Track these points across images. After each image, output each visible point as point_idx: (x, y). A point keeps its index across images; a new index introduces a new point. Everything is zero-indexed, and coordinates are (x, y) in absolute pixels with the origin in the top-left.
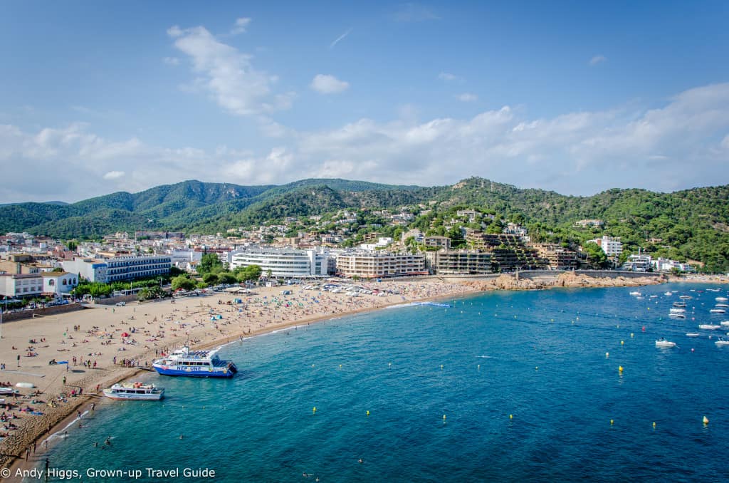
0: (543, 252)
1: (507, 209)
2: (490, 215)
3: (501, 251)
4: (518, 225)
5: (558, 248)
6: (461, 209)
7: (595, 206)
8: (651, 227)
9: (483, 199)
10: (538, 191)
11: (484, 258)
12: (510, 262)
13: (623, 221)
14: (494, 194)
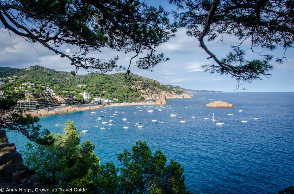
0: (59, 99)
1: (51, 80)
2: (38, 84)
3: (41, 100)
4: (51, 88)
5: (65, 97)
6: (24, 82)
7: (85, 79)
8: (104, 87)
9: (40, 75)
10: (65, 72)
11: (33, 104)
12: (45, 104)
13: (94, 85)
14: (45, 73)
